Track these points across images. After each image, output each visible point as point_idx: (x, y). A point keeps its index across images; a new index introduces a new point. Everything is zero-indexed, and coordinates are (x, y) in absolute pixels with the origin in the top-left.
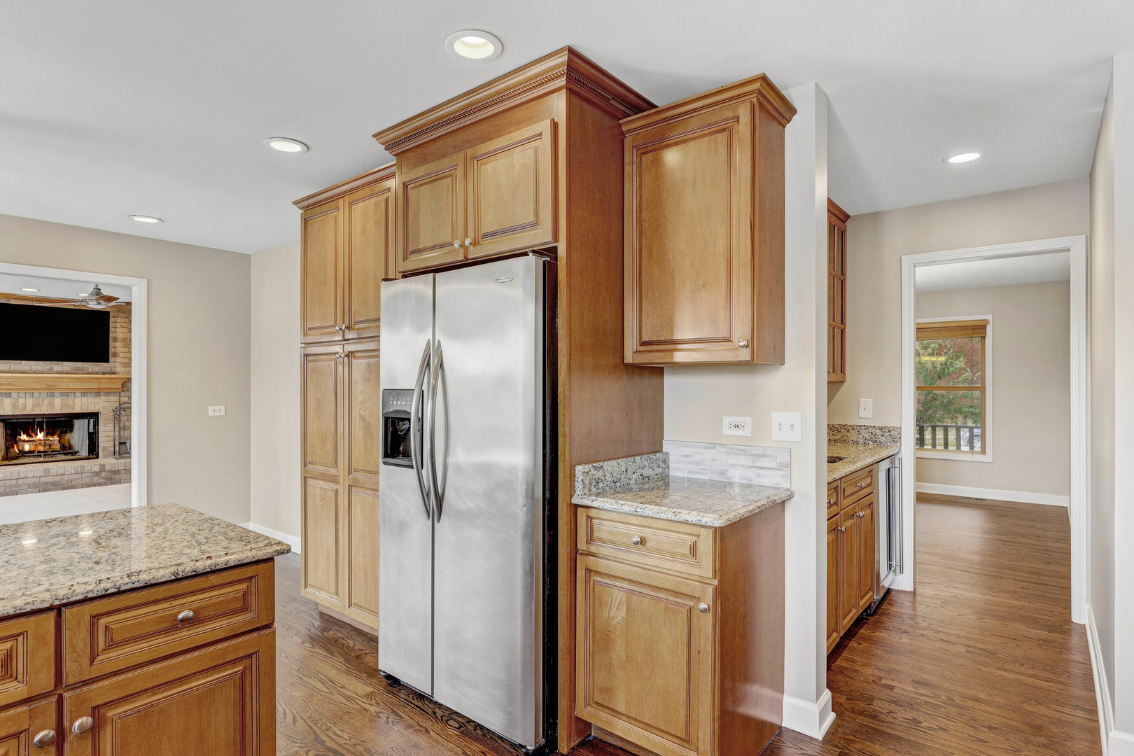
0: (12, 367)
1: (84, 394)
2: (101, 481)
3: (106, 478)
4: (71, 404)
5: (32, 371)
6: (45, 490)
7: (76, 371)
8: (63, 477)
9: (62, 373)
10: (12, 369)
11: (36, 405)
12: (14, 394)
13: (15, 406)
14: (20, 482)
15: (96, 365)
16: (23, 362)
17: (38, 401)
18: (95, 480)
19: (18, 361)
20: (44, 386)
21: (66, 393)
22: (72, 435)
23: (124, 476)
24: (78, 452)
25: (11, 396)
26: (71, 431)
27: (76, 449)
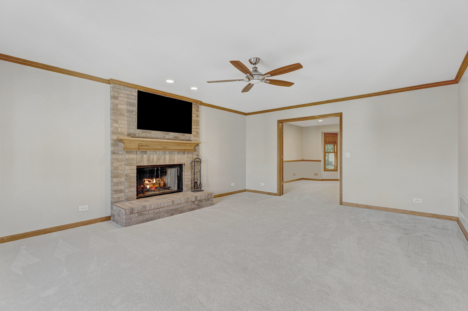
0: (147, 135)
1: (178, 153)
2: (195, 206)
3: (197, 205)
4: (173, 159)
5: (156, 138)
6: (172, 214)
7: (176, 138)
8: (180, 205)
9: (169, 139)
10: (147, 136)
11: (158, 159)
12: (148, 152)
13: (149, 160)
14: (161, 210)
15: (183, 135)
16: (153, 132)
17: (159, 157)
18: (194, 206)
19: (149, 131)
20: (162, 148)
21: (171, 151)
22: (166, 177)
23: (204, 203)
24: (170, 187)
25: (147, 154)
26: (166, 175)
27: (169, 186)
